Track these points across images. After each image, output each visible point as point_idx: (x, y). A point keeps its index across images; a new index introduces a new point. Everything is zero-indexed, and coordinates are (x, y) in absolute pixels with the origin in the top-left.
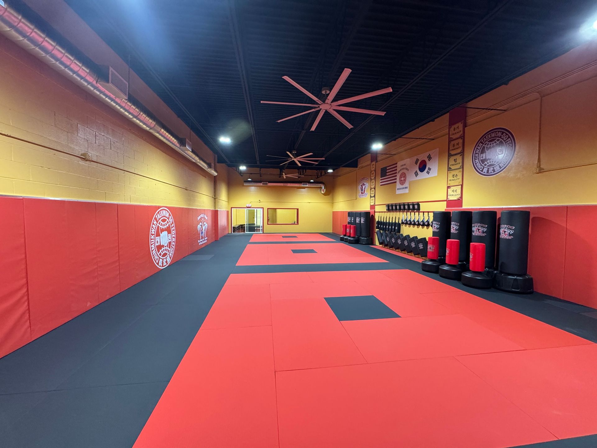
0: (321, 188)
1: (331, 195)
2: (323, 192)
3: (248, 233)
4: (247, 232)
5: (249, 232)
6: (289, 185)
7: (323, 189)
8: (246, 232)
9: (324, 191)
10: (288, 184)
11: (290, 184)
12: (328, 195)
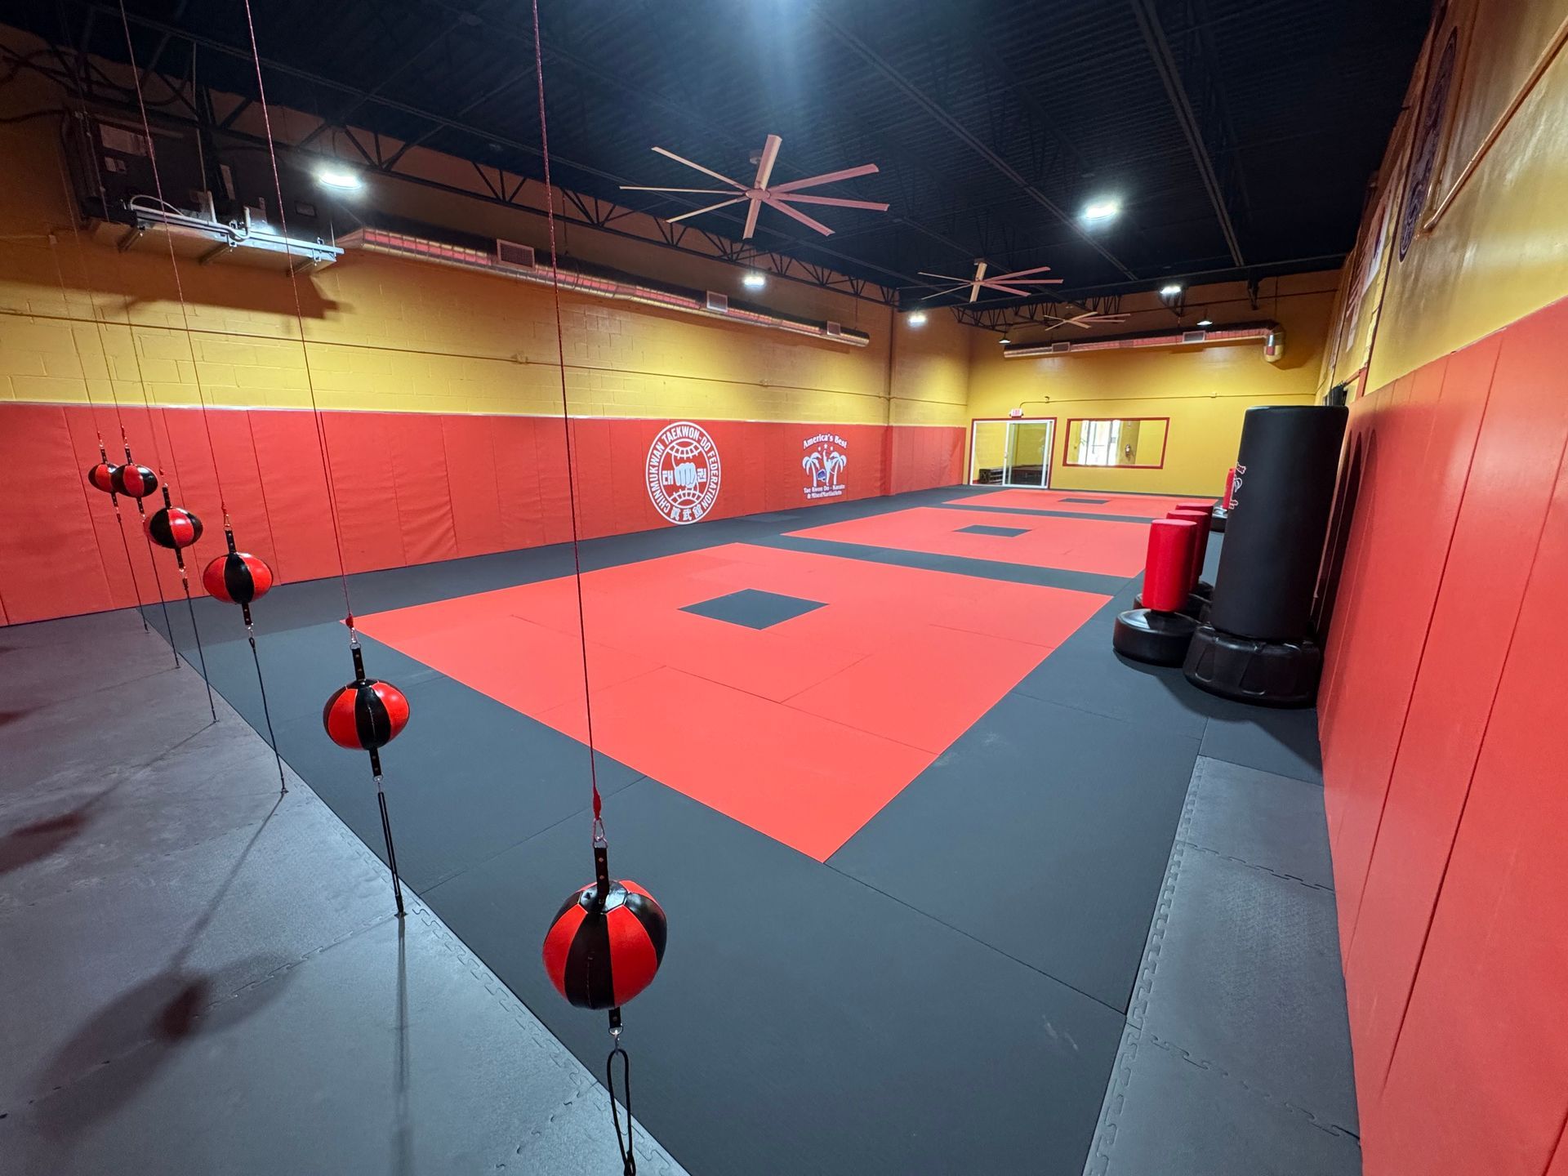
0: (1263, 342)
1: (1310, 366)
2: (1270, 358)
3: (1009, 485)
4: (1006, 483)
5: (1012, 483)
6: (1138, 343)
7: (1270, 345)
8: (1004, 485)
9: (1273, 354)
10: (1135, 341)
11: (1140, 340)
12: (1300, 365)
